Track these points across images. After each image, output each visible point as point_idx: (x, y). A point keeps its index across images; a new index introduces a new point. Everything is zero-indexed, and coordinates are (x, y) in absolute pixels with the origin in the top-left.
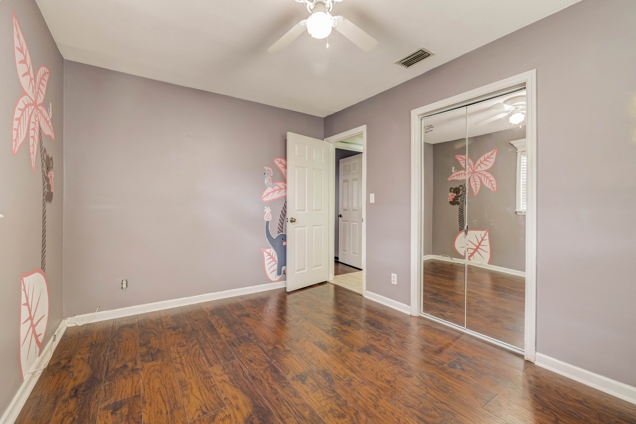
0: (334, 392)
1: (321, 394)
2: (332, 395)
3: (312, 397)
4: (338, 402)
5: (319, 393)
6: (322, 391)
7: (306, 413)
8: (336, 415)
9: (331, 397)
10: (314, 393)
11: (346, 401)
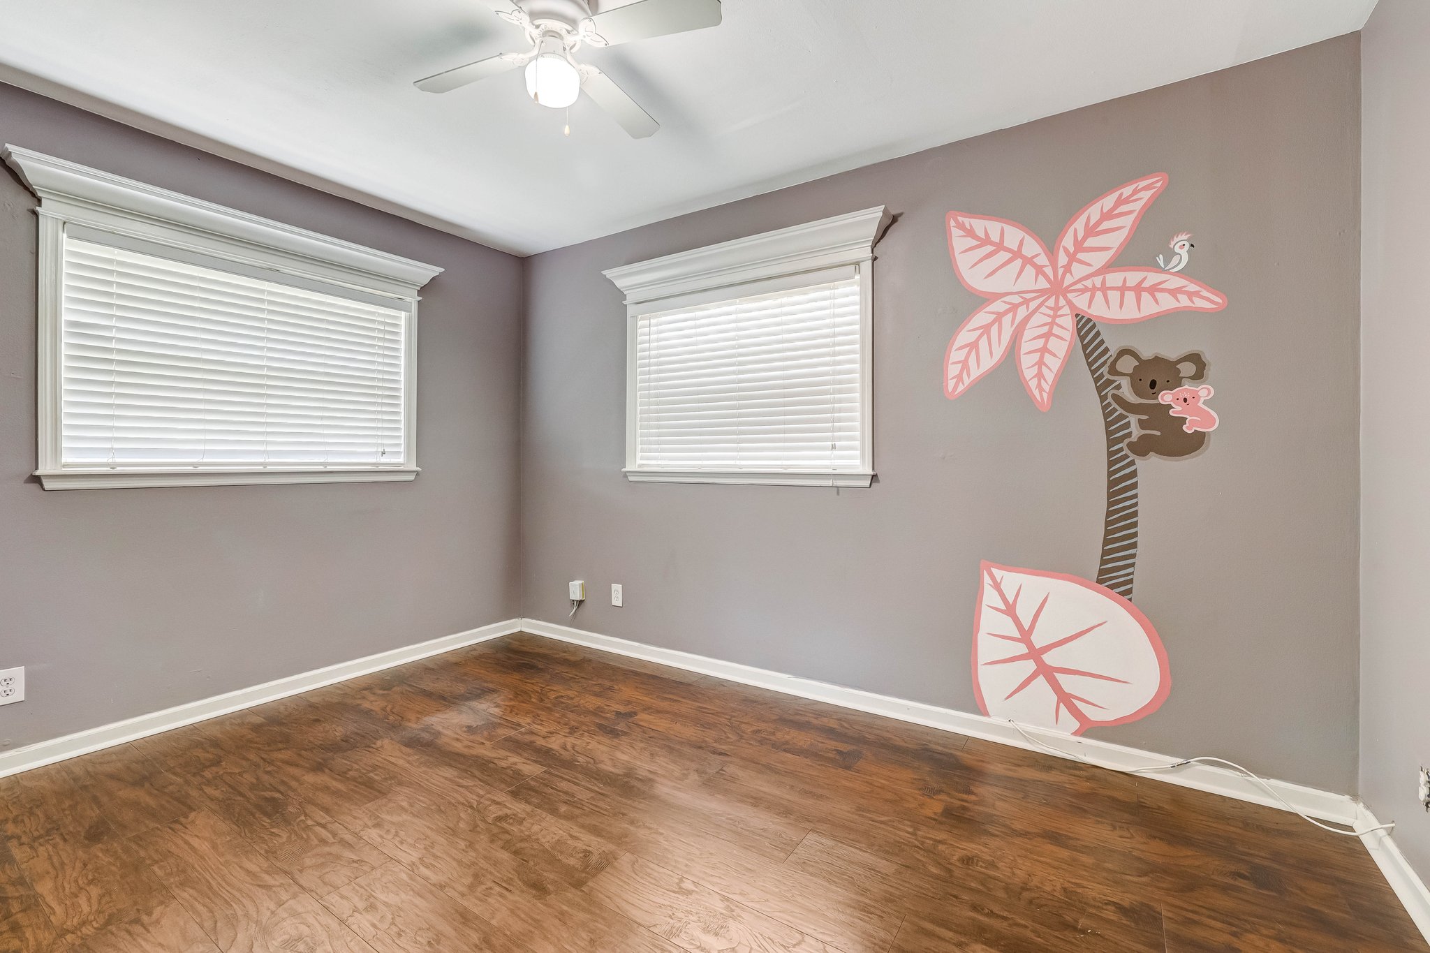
0: (516, 853)
1: (543, 840)
2: (519, 845)
3: (561, 832)
4: (508, 837)
5: (549, 842)
6: (542, 847)
7: (563, 809)
8: (511, 818)
9: (522, 840)
10: (559, 840)
11: (492, 841)
